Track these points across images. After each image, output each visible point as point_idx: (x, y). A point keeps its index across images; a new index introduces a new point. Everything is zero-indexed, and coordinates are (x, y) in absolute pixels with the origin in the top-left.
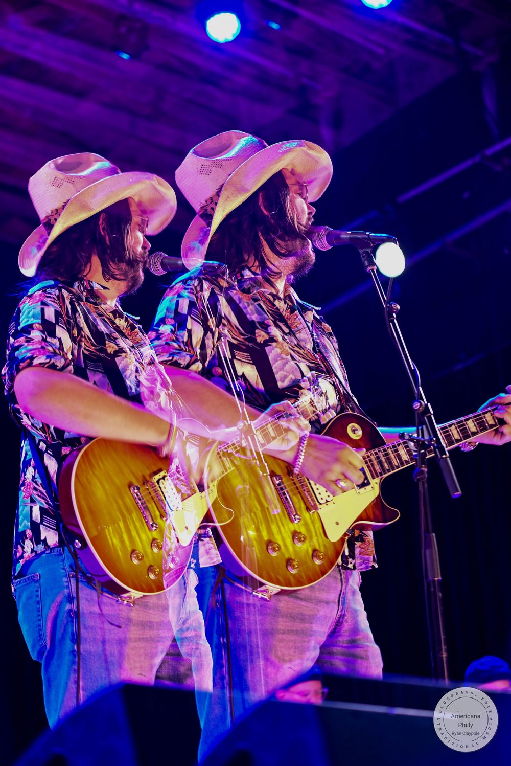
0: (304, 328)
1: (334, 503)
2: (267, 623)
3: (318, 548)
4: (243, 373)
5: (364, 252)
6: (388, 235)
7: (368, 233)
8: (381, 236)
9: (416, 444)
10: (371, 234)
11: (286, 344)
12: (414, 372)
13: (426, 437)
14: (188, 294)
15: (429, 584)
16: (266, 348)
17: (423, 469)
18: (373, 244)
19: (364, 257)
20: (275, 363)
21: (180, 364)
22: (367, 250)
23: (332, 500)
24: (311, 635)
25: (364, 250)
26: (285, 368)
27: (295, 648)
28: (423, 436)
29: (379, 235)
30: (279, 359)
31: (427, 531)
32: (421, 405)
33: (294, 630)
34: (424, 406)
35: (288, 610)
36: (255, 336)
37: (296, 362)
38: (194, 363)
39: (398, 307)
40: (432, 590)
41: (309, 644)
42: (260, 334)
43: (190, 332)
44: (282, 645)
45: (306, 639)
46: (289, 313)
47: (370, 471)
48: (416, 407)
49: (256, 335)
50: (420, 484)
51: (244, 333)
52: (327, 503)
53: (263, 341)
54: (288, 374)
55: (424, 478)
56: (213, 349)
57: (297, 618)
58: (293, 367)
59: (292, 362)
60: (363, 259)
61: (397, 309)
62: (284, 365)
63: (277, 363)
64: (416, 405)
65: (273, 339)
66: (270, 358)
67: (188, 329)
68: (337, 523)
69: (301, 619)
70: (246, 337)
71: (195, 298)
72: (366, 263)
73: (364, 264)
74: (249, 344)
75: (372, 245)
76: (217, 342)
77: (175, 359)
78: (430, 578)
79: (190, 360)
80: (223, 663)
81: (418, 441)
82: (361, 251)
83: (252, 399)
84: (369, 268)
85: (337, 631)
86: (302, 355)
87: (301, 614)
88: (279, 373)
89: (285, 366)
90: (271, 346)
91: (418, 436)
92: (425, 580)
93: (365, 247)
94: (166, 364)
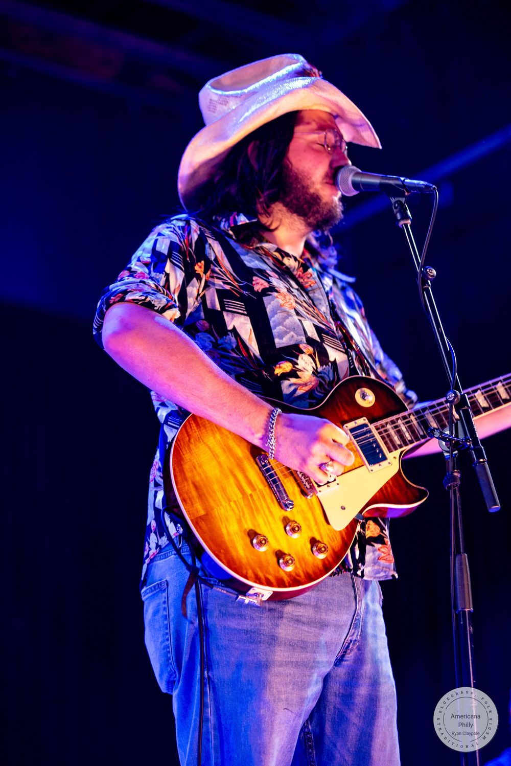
0: (320, 288)
1: (338, 484)
2: (261, 654)
3: (318, 538)
4: (234, 326)
5: (396, 202)
6: (426, 183)
7: (402, 179)
8: (418, 184)
9: (449, 443)
10: (406, 181)
11: (292, 297)
12: (449, 354)
13: (461, 436)
14: (170, 233)
15: (458, 616)
16: (264, 298)
17: (456, 474)
18: (408, 192)
19: (396, 208)
20: (273, 316)
21: (154, 306)
22: (400, 199)
23: (335, 480)
24: (313, 667)
25: (397, 199)
26: (285, 323)
27: (294, 684)
28: (457, 436)
29: (416, 182)
30: (278, 311)
31: (458, 552)
32: (456, 395)
33: (292, 662)
34: (459, 396)
35: (287, 637)
36: (252, 283)
37: (300, 318)
38: (170, 308)
39: (434, 272)
40: (462, 623)
41: (311, 678)
42: (258, 281)
43: (167, 275)
44: (278, 680)
45: (307, 673)
46: (301, 271)
47: (386, 443)
48: (450, 398)
49: (254, 283)
50: (451, 492)
51: (239, 280)
52: (329, 484)
53: (261, 289)
54: (288, 330)
55: (457, 485)
56: (197, 299)
57: (298, 646)
58: (295, 323)
59: (296, 318)
60: (395, 211)
61: (433, 276)
62: (285, 319)
63: (276, 316)
64: (451, 396)
65: (272, 289)
66: (268, 310)
67: (166, 273)
68: (343, 508)
69: (301, 648)
70: (241, 284)
71: (177, 239)
72: (399, 216)
73: (396, 217)
74: (244, 292)
75: (406, 194)
76: (203, 291)
77: (148, 299)
78: (460, 609)
79: (167, 304)
80: (207, 702)
81: (450, 440)
82: (393, 200)
83: (243, 362)
84: (402, 223)
85: (345, 659)
86: (311, 312)
87: (302, 640)
88: (278, 328)
89: (285, 321)
90: (271, 296)
91: (451, 433)
92: (453, 611)
93: (400, 197)
94: (137, 303)
